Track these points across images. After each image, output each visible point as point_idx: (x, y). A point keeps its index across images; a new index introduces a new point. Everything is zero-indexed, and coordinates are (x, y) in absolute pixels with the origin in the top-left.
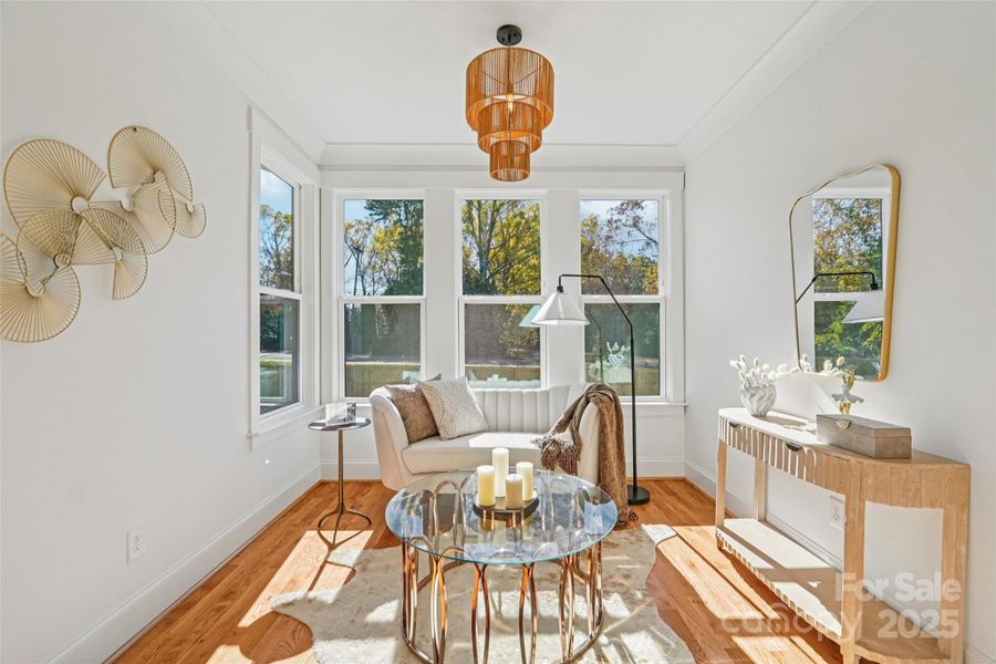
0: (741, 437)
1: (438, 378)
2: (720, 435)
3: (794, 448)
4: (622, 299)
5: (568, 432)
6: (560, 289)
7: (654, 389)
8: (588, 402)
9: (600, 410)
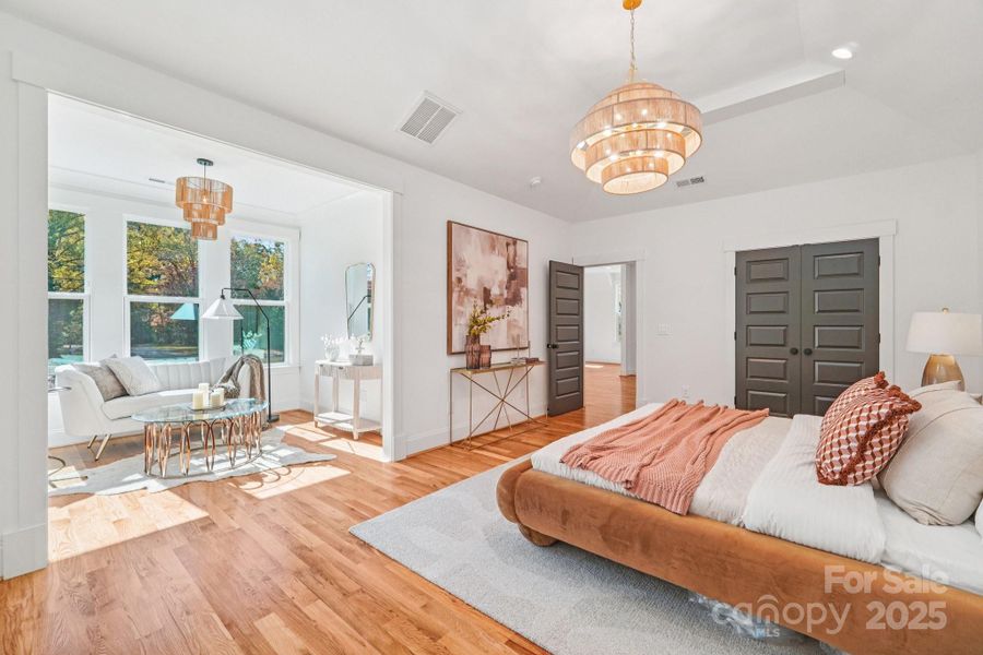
0: (324, 370)
1: (115, 356)
2: (317, 372)
3: (341, 368)
4: (261, 302)
5: (230, 381)
6: (223, 297)
7: (281, 358)
8: (243, 363)
9: (251, 368)
